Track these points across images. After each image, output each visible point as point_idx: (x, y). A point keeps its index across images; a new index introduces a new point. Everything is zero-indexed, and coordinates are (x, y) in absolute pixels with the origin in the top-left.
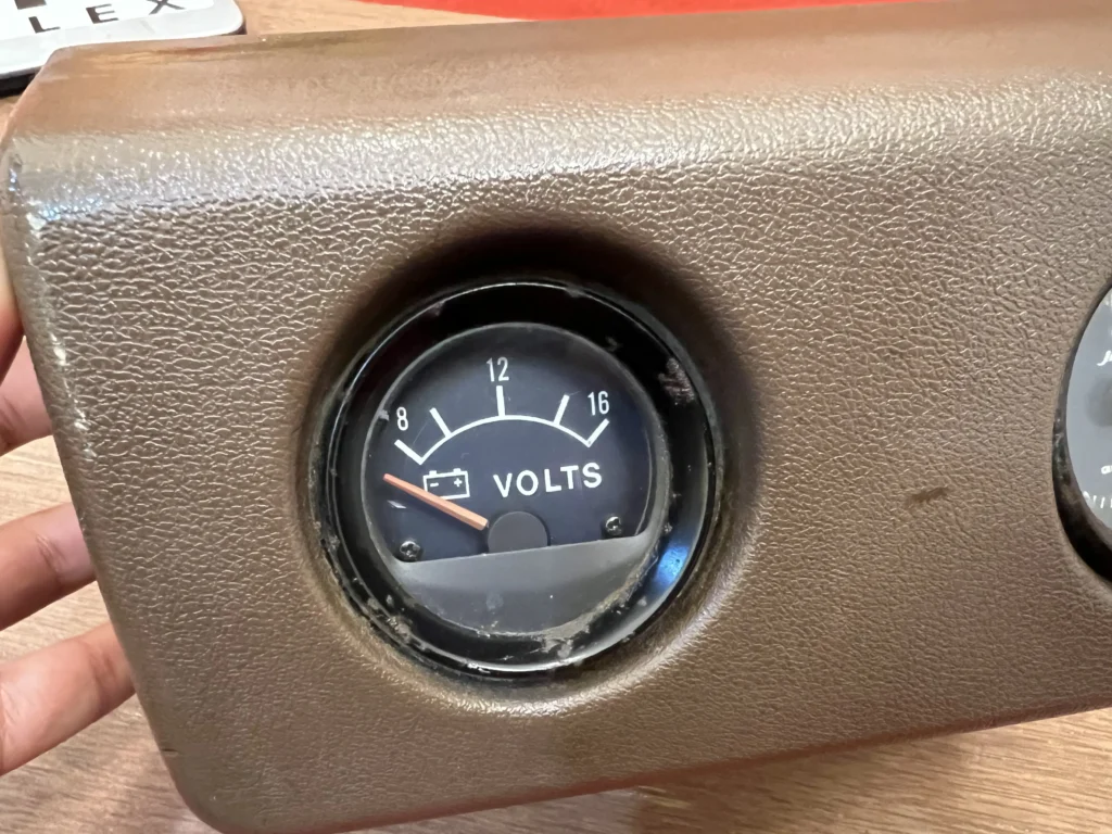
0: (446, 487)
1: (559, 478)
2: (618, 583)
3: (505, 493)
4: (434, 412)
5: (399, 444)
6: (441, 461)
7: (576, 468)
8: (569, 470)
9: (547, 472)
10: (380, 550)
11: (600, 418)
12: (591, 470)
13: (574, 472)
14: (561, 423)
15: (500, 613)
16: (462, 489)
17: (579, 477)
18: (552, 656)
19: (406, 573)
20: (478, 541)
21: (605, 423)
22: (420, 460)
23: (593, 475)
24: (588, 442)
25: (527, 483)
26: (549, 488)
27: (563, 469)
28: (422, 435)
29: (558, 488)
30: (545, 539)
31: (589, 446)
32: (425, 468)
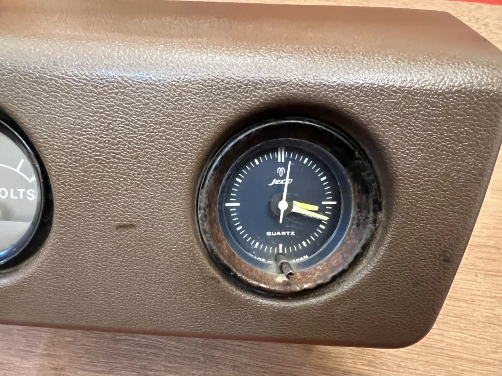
1: (16, 194)
7: (24, 190)
8: (21, 191)
9: (12, 190)
12: (30, 192)
13: (23, 192)
14: (20, 171)
17: (25, 194)
23: (31, 195)
25: (3, 193)
26: (12, 197)
27: (18, 190)
29: (16, 198)
31: (31, 182)
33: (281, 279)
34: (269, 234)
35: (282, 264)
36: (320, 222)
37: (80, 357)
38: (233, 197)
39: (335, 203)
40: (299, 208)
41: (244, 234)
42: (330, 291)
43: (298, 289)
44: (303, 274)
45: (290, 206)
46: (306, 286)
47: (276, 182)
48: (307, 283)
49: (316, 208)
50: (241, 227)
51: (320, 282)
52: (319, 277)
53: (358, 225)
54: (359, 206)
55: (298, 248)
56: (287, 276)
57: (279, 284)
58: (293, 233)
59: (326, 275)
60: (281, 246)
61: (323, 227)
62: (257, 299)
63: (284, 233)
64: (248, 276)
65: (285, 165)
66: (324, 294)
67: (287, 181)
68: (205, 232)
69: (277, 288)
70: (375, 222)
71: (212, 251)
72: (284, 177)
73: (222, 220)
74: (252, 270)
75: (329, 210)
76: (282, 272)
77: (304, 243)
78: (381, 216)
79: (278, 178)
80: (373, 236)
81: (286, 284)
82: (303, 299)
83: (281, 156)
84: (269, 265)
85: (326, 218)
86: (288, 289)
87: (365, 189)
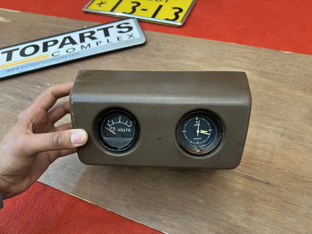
0: (112, 129)
1: (125, 130)
2: (127, 143)
3: (119, 131)
4: (112, 121)
5: (108, 124)
6: (112, 126)
8: (127, 129)
10: (102, 135)
11: (131, 124)
14: (126, 124)
15: (114, 144)
16: (114, 130)
17: (128, 130)
18: (118, 150)
19: (105, 138)
20: (114, 136)
21: (131, 125)
22: (110, 126)
23: (129, 130)
24: (129, 127)
25: (122, 130)
26: (124, 131)
28: (111, 123)
30: (122, 137)
32: (110, 127)
33: (198, 151)
34: (194, 139)
35: (198, 147)
36: (208, 135)
37: (136, 203)
38: (184, 129)
39: (212, 130)
40: (203, 132)
41: (188, 139)
42: (212, 154)
43: (203, 153)
44: (204, 150)
45: (200, 131)
46: (205, 153)
47: (196, 125)
48: (205, 152)
49: (207, 132)
50: (187, 137)
51: (209, 151)
52: (208, 150)
53: (218, 137)
54: (218, 131)
55: (202, 142)
56: (200, 150)
57: (198, 152)
58: (201, 139)
59: (210, 150)
60: (198, 142)
61: (209, 137)
62: (192, 157)
63: (198, 139)
64: (190, 150)
65: (198, 121)
66: (210, 155)
67: (199, 125)
68: (179, 139)
69: (197, 153)
70: (222, 135)
71: (180, 144)
72: (198, 123)
73: (182, 136)
74: (191, 149)
75: (210, 132)
76: (199, 149)
77: (204, 141)
78: (223, 134)
79: (196, 124)
80: (221, 139)
81: (199, 152)
82: (205, 156)
83: (197, 119)
84: (195, 147)
85: (210, 134)
86: (201, 154)
87: (219, 128)
